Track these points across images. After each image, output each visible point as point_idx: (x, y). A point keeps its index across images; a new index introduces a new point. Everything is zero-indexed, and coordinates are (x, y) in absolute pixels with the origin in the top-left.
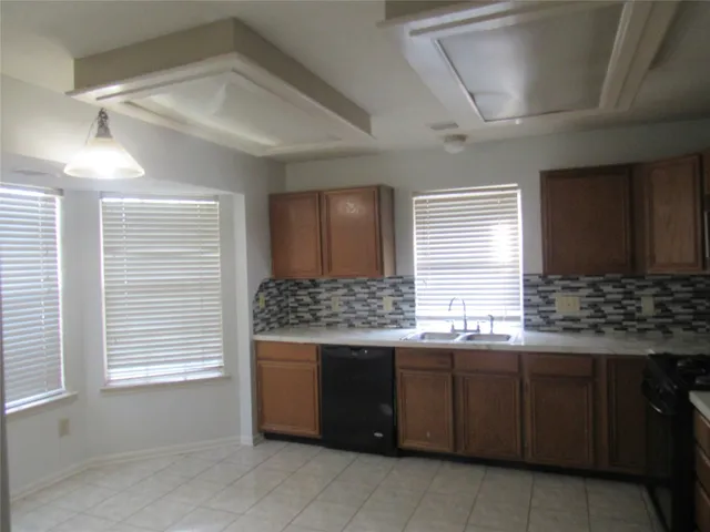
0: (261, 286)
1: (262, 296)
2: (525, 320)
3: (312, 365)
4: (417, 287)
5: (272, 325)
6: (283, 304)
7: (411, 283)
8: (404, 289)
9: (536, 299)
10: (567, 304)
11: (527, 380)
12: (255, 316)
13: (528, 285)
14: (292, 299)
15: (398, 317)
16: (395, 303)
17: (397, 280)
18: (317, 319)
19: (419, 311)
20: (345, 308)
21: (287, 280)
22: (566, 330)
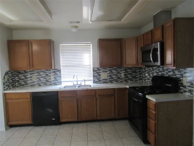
0: (6, 73)
1: (6, 77)
2: (93, 81)
3: (29, 100)
4: (62, 72)
5: (10, 87)
6: (14, 80)
7: (60, 71)
8: (58, 73)
9: (96, 75)
10: (104, 75)
11: (97, 97)
12: (4, 84)
13: (94, 71)
14: (16, 78)
15: (56, 81)
16: (55, 77)
17: (55, 70)
18: (27, 84)
19: (63, 80)
20: (37, 80)
21: (15, 71)
22: (104, 82)
